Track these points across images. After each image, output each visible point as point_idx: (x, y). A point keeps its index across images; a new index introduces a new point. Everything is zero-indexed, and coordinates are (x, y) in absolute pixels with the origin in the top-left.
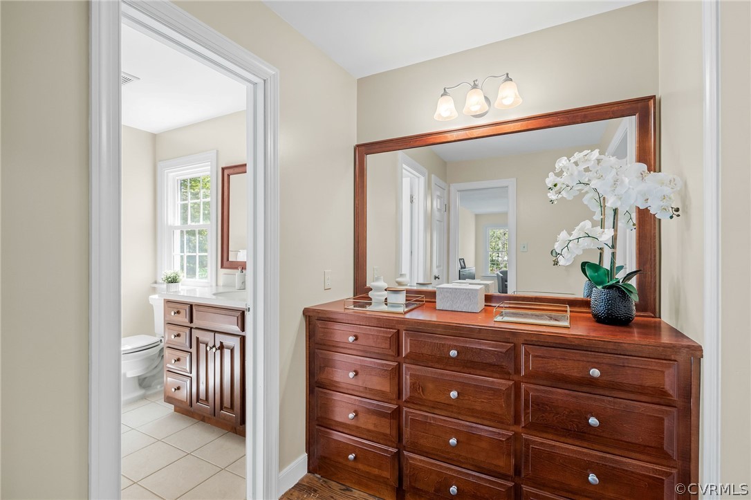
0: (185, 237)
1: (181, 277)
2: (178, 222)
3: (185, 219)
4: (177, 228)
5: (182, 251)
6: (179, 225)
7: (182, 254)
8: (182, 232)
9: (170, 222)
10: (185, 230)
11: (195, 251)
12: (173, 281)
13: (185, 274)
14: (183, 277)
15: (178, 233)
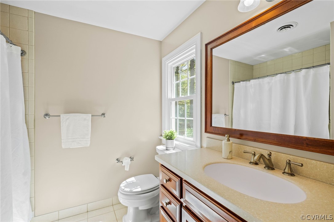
0: (178, 106)
1: (175, 136)
2: (174, 96)
3: (178, 94)
4: (173, 100)
5: (176, 116)
6: (175, 97)
7: (176, 118)
8: (176, 103)
9: (169, 96)
10: (178, 101)
11: (184, 116)
12: (170, 138)
13: (178, 133)
14: (177, 135)
15: (174, 103)
